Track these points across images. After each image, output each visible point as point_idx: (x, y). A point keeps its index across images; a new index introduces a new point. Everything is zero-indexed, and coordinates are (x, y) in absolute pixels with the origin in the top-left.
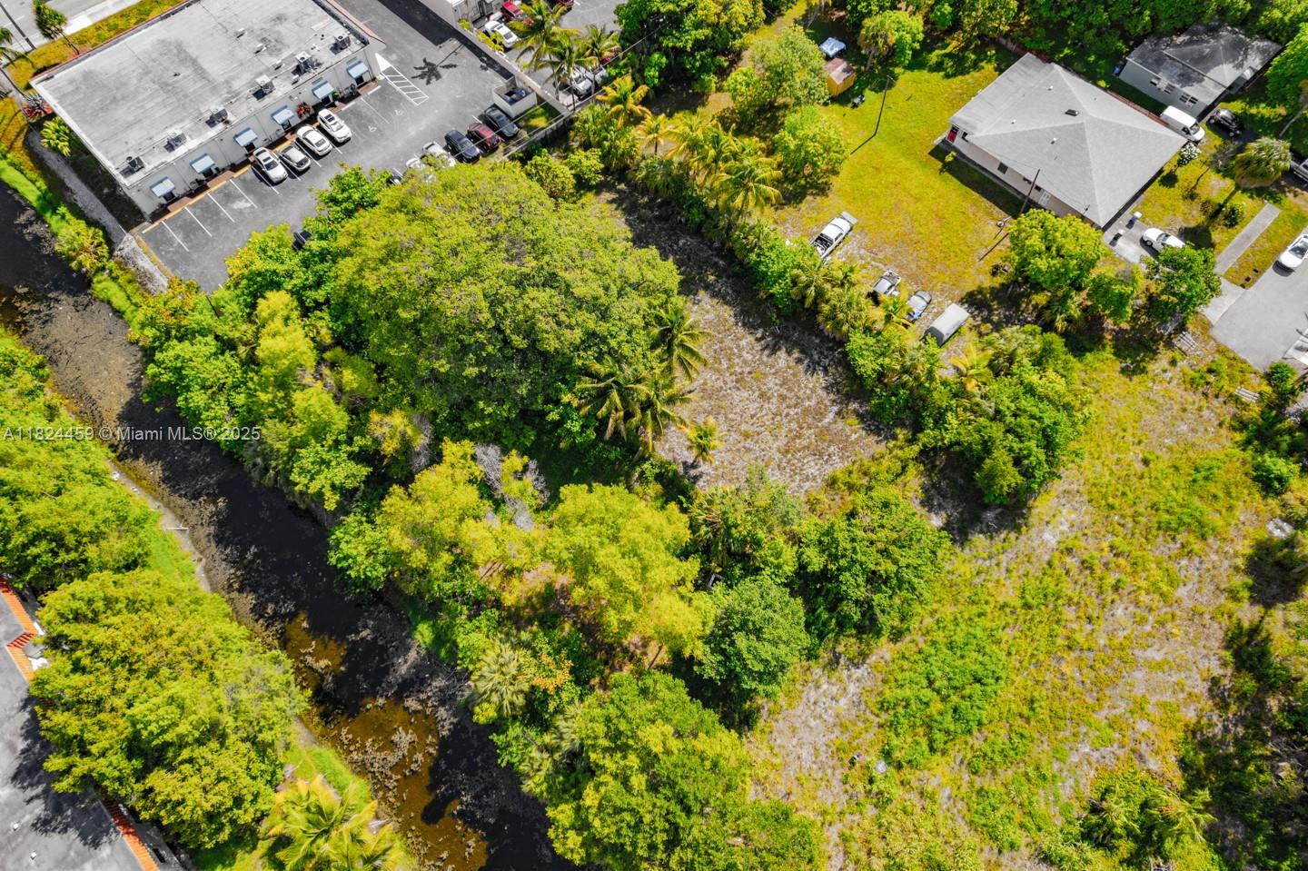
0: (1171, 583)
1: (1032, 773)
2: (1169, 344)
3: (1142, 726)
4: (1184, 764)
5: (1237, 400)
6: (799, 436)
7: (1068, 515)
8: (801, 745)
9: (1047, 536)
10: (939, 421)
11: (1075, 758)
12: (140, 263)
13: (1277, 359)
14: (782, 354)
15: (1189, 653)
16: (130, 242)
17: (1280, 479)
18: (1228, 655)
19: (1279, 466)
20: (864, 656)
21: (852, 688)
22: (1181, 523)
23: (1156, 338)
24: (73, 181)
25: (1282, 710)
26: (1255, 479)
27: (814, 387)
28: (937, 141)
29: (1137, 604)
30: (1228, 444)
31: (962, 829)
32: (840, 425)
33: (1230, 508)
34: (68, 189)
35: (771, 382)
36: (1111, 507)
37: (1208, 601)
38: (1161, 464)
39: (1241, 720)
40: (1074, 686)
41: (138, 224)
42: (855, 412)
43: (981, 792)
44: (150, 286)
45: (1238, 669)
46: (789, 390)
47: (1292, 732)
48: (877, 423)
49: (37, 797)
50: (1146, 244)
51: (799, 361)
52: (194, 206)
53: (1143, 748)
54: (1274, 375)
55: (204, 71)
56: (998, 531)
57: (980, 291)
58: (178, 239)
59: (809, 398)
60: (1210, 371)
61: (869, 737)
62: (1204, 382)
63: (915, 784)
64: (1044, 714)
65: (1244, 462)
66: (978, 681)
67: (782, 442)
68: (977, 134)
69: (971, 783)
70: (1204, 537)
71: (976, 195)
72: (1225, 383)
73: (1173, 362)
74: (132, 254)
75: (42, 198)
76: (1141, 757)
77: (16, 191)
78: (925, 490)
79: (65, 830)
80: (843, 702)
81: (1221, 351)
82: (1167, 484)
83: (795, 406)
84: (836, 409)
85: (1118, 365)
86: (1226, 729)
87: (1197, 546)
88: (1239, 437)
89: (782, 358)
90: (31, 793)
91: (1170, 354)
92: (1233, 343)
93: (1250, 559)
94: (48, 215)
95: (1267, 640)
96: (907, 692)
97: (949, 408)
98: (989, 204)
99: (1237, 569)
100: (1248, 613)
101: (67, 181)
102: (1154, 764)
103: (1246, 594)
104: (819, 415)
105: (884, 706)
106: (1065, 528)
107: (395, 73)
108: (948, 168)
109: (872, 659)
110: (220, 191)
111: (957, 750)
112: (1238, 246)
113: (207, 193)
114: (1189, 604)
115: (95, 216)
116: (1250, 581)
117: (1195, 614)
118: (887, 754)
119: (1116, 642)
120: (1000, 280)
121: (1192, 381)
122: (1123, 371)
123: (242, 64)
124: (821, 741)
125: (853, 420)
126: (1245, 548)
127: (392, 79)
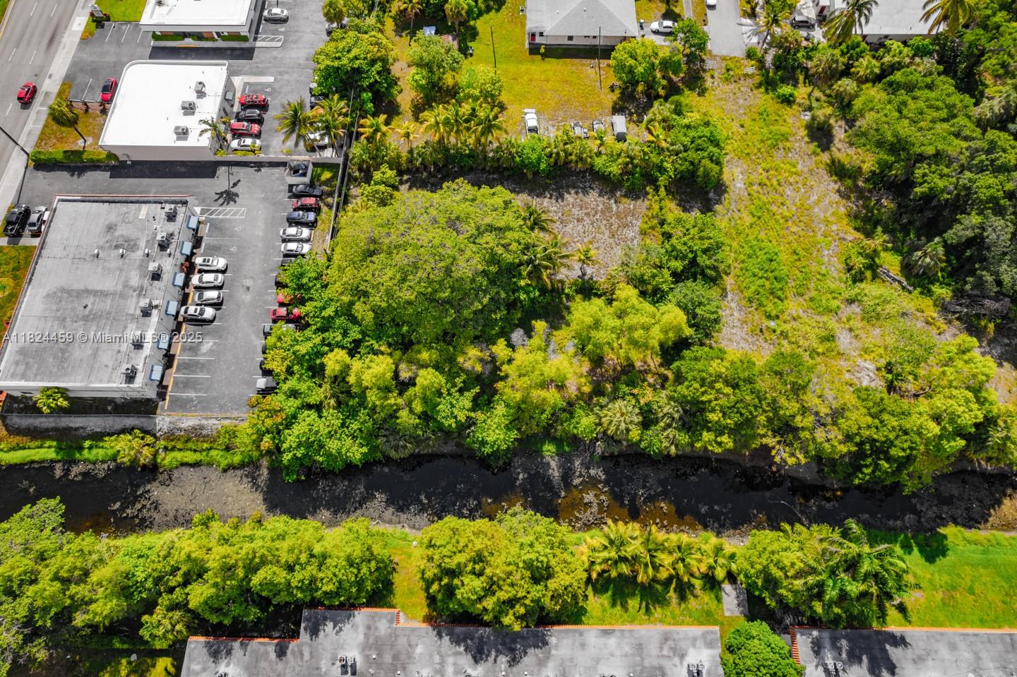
0: (794, 167)
1: (818, 276)
2: (705, 71)
3: (834, 228)
4: (857, 229)
5: (746, 75)
6: (611, 225)
7: (737, 171)
8: (738, 343)
9: (738, 185)
10: (661, 169)
11: (826, 259)
12: (184, 425)
13: (745, 48)
14: (566, 196)
15: (822, 188)
16: (163, 421)
17: (791, 95)
18: (834, 178)
19: (786, 90)
20: (724, 290)
21: (733, 305)
22: (777, 140)
23: (697, 72)
24: (76, 422)
25: (864, 182)
26: (782, 102)
27: (593, 198)
28: (527, 46)
29: (791, 184)
30: (760, 96)
31: (819, 318)
32: (621, 206)
33: (785, 121)
34: (77, 429)
35: (576, 211)
36: (748, 154)
37: (811, 163)
38: (748, 123)
39: (858, 199)
40: (802, 233)
41: (156, 407)
42: (622, 196)
43: (812, 299)
44: (204, 432)
45: (841, 180)
46: (586, 208)
47: (875, 188)
48: (635, 193)
49: (497, 656)
50: (656, 32)
51: (577, 193)
52: (178, 370)
53: (842, 235)
54: (750, 55)
55: (102, 292)
56: (720, 199)
57: (615, 103)
58: (193, 395)
59: (598, 205)
60: (728, 70)
61: (756, 317)
62: (730, 76)
63: (789, 318)
64: (802, 253)
65: (772, 99)
66: (771, 261)
67: (607, 233)
68: (548, 29)
69: (805, 300)
70: (787, 140)
71: (569, 60)
72: (737, 71)
73: (713, 77)
74: (172, 426)
75: (59, 449)
76: (844, 239)
77: (32, 462)
78: (678, 205)
79: (526, 653)
80: (735, 314)
81: (724, 59)
82: (757, 129)
83: (596, 213)
84: (612, 201)
85: (695, 94)
86: (857, 206)
87: (788, 144)
88: (762, 90)
89: (570, 198)
90: (491, 659)
91: (708, 74)
92: (724, 52)
93: (808, 135)
94: (78, 455)
95: (839, 161)
96: (753, 288)
97: (662, 161)
98: (578, 60)
99: (808, 143)
100: (825, 157)
101: (72, 425)
102: (850, 238)
103: (818, 150)
104: (609, 209)
105: (750, 301)
106: (741, 177)
107: (208, 210)
108: (544, 56)
109: (729, 288)
110: (184, 349)
111: (789, 294)
112: (688, 8)
113: (177, 357)
114: (806, 169)
115: (118, 426)
116: (816, 143)
117: (811, 171)
118: (769, 317)
119: (798, 204)
120: (618, 92)
121: (727, 79)
122: (699, 95)
123: (121, 270)
124: (743, 335)
125: (624, 200)
126: (803, 132)
127: (211, 214)
